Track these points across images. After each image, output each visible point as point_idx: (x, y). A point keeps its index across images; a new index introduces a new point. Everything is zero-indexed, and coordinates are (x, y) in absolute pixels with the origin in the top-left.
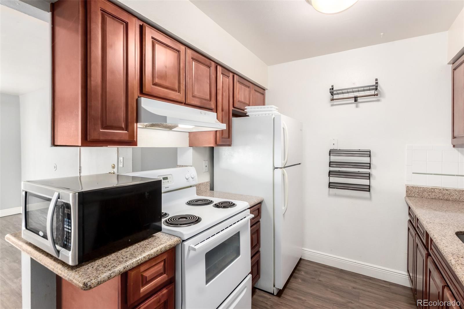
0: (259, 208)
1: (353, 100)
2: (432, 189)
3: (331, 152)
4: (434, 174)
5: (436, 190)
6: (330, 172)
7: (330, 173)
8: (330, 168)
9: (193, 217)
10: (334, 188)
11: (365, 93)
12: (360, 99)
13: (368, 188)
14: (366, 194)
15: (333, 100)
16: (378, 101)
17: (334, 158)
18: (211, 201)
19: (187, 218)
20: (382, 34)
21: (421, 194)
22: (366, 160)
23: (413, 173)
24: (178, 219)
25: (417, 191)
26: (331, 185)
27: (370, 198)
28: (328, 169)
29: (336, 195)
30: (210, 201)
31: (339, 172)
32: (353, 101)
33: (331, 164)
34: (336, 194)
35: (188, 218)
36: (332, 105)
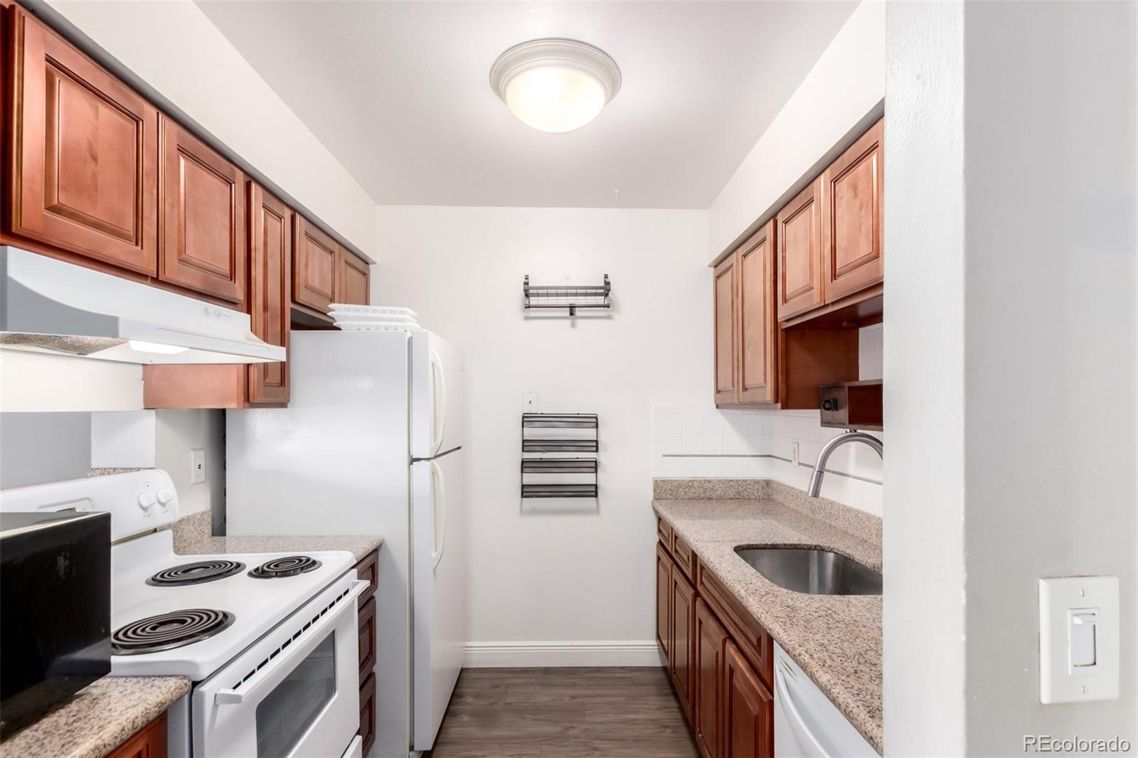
0: (374, 563)
1: (566, 313)
2: (690, 481)
3: (527, 419)
4: (693, 456)
5: (695, 483)
6: (523, 462)
7: (525, 466)
8: (523, 455)
9: (207, 614)
10: (532, 497)
11: (586, 299)
12: (579, 311)
13: (592, 491)
14: (588, 502)
15: (529, 307)
16: (609, 317)
17: (533, 433)
18: (237, 563)
19: (183, 622)
20: (617, 191)
21: (675, 492)
22: (588, 433)
23: (664, 456)
24: (151, 629)
25: (669, 487)
26: (527, 491)
27: (597, 511)
28: (517, 455)
29: (534, 512)
30: (232, 564)
31: (541, 461)
32: (568, 314)
33: (527, 445)
34: (534, 509)
35: (189, 620)
36: (527, 318)
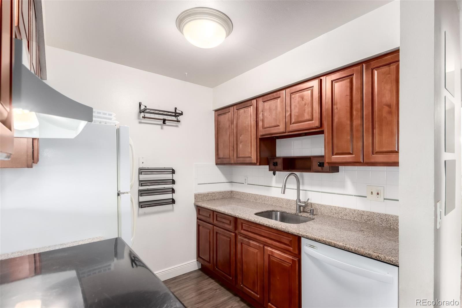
1: (162, 122)
2: (208, 194)
3: (141, 171)
4: (208, 184)
5: (209, 194)
6: (139, 191)
7: (141, 193)
8: (139, 188)
10: (145, 207)
11: (168, 117)
12: (168, 122)
13: (172, 202)
14: (170, 206)
15: (145, 118)
16: (177, 126)
17: (143, 177)
21: (202, 198)
22: (169, 176)
23: (198, 184)
25: (201, 197)
26: (142, 205)
27: (173, 210)
28: (137, 187)
29: (145, 214)
31: (148, 190)
32: (162, 123)
33: (142, 183)
34: (145, 212)
36: (140, 123)
